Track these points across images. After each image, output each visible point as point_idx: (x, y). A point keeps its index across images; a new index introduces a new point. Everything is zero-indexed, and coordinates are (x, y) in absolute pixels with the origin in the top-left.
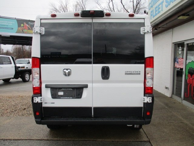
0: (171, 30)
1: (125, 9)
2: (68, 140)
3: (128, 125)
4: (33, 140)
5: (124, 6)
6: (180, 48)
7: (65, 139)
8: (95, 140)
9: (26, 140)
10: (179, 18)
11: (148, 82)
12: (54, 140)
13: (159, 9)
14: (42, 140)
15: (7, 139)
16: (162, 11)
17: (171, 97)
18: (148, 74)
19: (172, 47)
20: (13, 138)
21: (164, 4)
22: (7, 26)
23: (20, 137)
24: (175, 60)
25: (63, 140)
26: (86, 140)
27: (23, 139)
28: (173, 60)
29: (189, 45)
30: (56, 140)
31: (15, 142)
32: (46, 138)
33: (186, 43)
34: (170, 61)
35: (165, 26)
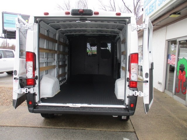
0: (165, 27)
1: (126, 7)
2: (59, 128)
3: (113, 116)
4: (27, 127)
5: (124, 3)
6: (173, 45)
7: (57, 127)
8: (85, 129)
9: (22, 127)
10: (171, 16)
11: (133, 76)
12: (46, 128)
13: (153, 7)
14: (35, 127)
15: (4, 125)
16: (155, 9)
17: (164, 92)
18: (133, 69)
19: (166, 44)
20: (9, 125)
21: (158, 2)
22: (13, 21)
23: (16, 124)
24: (168, 57)
25: (54, 128)
26: (76, 129)
27: (18, 126)
28: (166, 56)
29: (181, 42)
30: (49, 128)
31: (11, 128)
32: (39, 126)
33: (178, 40)
34: (164, 57)
35: (159, 24)
